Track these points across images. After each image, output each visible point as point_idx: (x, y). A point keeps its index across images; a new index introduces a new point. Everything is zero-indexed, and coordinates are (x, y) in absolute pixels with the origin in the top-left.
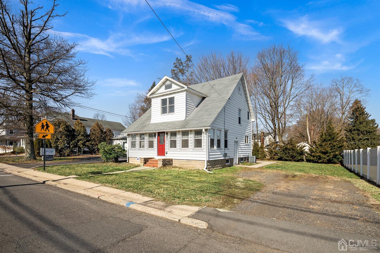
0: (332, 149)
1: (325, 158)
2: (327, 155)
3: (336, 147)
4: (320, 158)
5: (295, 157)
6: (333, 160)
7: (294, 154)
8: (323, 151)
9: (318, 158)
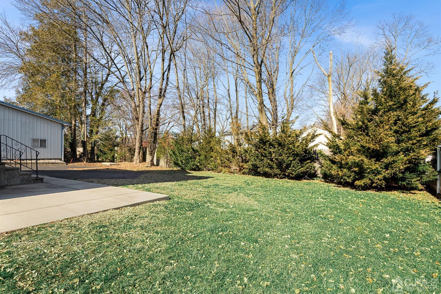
0: (402, 141)
1: (379, 173)
2: (385, 160)
3: (414, 133)
4: (361, 173)
5: (288, 166)
6: (404, 181)
7: (284, 157)
8: (372, 146)
9: (355, 172)
